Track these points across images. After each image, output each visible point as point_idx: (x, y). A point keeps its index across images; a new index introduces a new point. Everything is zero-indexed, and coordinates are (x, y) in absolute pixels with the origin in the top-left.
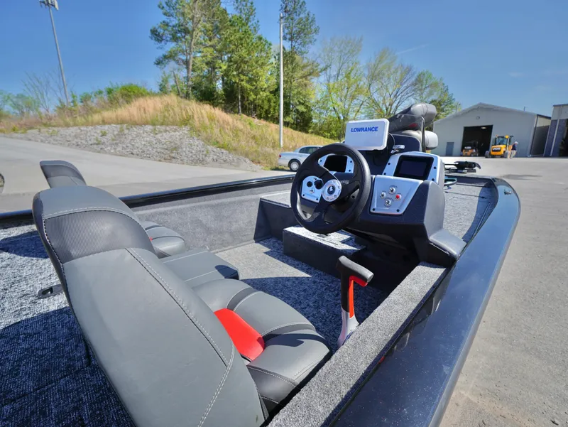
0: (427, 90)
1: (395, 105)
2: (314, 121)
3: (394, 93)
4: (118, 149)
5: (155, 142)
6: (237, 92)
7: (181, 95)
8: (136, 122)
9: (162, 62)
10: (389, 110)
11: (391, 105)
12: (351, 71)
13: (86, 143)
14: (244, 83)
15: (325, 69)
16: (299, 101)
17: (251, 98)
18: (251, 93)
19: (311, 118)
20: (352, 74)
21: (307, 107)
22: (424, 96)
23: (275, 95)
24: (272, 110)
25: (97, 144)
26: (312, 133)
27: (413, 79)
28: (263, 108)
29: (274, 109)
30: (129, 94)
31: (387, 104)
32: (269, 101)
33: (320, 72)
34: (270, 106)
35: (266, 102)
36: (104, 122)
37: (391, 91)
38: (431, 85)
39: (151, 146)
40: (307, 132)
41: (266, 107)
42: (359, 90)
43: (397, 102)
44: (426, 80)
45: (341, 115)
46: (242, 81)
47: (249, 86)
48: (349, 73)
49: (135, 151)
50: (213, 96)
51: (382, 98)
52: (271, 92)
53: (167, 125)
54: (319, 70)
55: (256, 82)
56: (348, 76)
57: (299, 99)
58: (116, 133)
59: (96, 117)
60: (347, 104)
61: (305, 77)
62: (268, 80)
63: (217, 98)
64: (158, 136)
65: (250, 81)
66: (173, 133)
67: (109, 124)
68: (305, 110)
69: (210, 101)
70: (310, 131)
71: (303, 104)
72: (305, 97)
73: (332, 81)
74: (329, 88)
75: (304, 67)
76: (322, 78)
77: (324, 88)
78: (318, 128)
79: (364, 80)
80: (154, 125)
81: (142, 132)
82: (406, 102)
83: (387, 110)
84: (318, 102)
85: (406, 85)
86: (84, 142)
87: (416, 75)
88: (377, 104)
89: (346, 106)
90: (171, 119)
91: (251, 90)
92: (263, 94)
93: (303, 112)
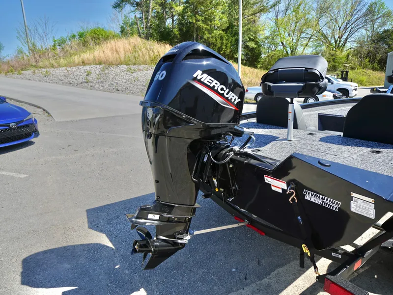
0: (379, 20)
1: (344, 37)
2: (263, 56)
3: (345, 24)
4: (105, 87)
5: (133, 80)
6: (193, 32)
7: (142, 36)
8: (112, 62)
9: (119, 4)
10: (338, 42)
11: (340, 37)
12: (300, 5)
13: (77, 82)
14: (200, 23)
15: (274, 5)
16: (249, 38)
17: (205, 37)
18: (206, 32)
19: (260, 54)
20: (301, 8)
21: (257, 43)
22: (376, 26)
23: (226, 33)
24: (224, 47)
25: (87, 82)
26: (260, 68)
27: (364, 10)
28: (216, 46)
29: (226, 47)
30: (99, 37)
31: (336, 37)
32: (221, 38)
33: (270, 8)
34: (222, 43)
35: (218, 40)
36: (84, 63)
37: (340, 22)
38: (384, 16)
39: (131, 83)
40: (256, 67)
41: (219, 45)
42: (307, 24)
43: (347, 34)
44: (379, 10)
45: (288, 49)
46: (199, 21)
47: (205, 26)
48: (298, 8)
49: (120, 88)
50: (170, 36)
51: (331, 31)
52: (223, 30)
53: (140, 64)
54: (269, 7)
55: (211, 22)
56: (296, 11)
57: (249, 35)
58: (98, 72)
59: (76, 59)
60: (295, 38)
61: (254, 14)
62: (221, 19)
63: (173, 37)
64: (135, 74)
65: (205, 21)
66: (146, 72)
67: (89, 64)
68: (255, 46)
69: (167, 40)
70: (259, 66)
71: (253, 40)
72: (255, 33)
73: (280, 17)
74: (276, 23)
75: (254, 4)
76: (272, 15)
77: (273, 24)
78: (266, 63)
79: (313, 13)
80: (128, 64)
81: (119, 71)
82: (356, 34)
83: (336, 42)
84: (267, 38)
85: (356, 16)
86: (74, 80)
87: (367, 6)
88: (326, 38)
89: (294, 41)
90: (141, 59)
91: (206, 29)
92: (217, 33)
93: (253, 48)
